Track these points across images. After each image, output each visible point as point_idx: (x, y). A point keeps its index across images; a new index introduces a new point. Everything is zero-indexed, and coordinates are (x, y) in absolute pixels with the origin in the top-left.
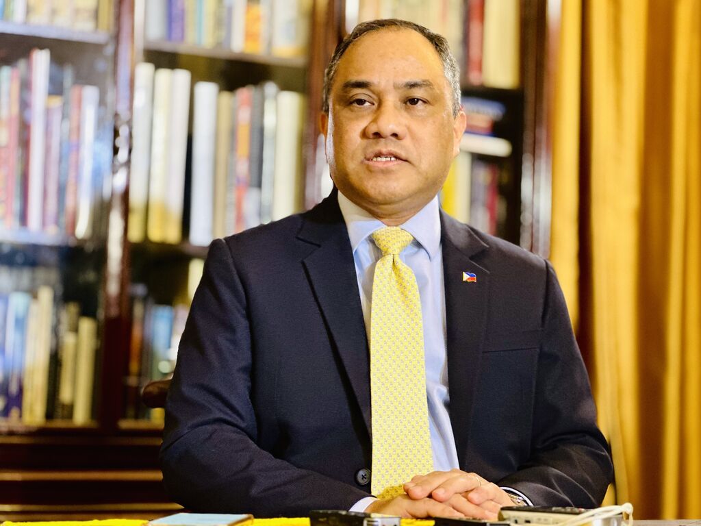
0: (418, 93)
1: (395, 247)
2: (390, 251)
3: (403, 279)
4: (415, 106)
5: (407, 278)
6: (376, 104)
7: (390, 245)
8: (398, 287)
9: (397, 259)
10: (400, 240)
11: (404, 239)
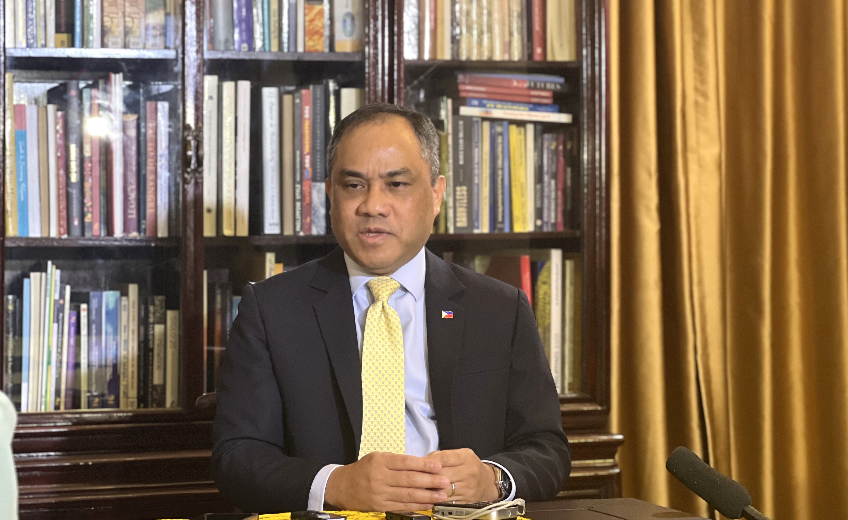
0: (399, 179)
1: (384, 295)
2: (380, 298)
3: (390, 321)
4: (398, 188)
5: (393, 320)
6: (366, 187)
7: (380, 293)
8: (385, 327)
9: (385, 304)
10: (388, 288)
11: (392, 287)
